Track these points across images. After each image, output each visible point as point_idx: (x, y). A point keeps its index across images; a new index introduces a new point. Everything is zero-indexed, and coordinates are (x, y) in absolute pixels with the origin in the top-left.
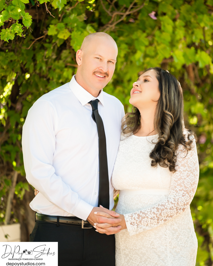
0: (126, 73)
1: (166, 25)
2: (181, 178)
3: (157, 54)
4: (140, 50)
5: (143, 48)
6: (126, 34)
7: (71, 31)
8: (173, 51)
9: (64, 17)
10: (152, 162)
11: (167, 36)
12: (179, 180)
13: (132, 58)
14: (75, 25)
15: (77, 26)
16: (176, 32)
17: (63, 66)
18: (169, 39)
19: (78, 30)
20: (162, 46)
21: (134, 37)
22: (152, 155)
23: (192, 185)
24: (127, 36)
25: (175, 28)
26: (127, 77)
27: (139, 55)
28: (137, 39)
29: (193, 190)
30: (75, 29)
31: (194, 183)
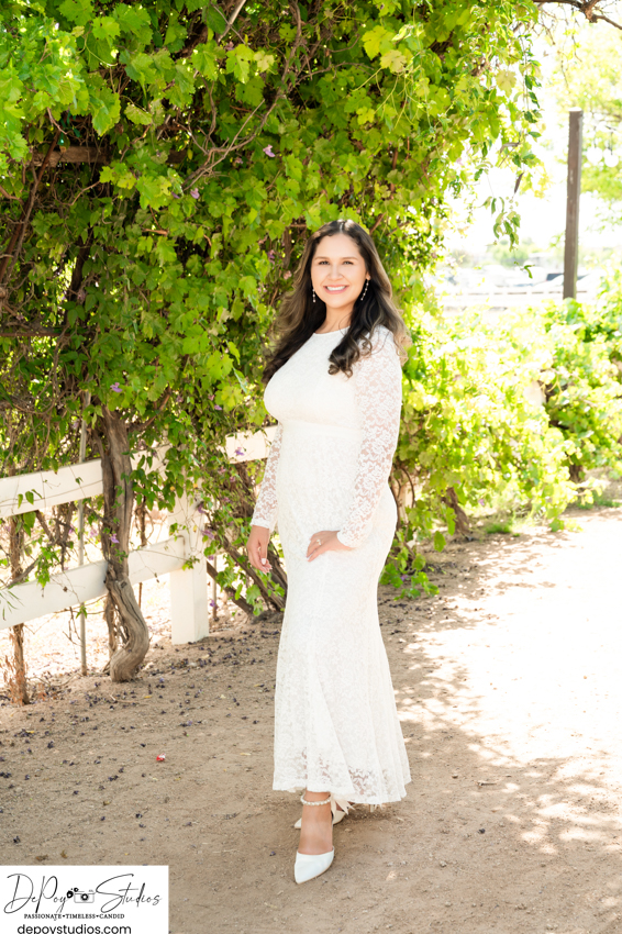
0: (239, 242)
1: (292, 168)
2: (371, 406)
3: (280, 212)
4: (255, 207)
5: (259, 204)
6: (234, 183)
7: (137, 176)
8: (306, 209)
9: (128, 155)
10: (331, 367)
11: (293, 185)
12: (368, 409)
13: (244, 220)
14: (145, 165)
15: (147, 168)
16: (307, 180)
17: (140, 233)
18: (297, 189)
19: (149, 174)
20: (290, 201)
21: (245, 187)
22: (332, 358)
23: (390, 414)
24: (236, 186)
25: (305, 173)
26: (242, 249)
27: (253, 215)
28: (251, 191)
29: (394, 421)
30: (145, 173)
31: (394, 410)
